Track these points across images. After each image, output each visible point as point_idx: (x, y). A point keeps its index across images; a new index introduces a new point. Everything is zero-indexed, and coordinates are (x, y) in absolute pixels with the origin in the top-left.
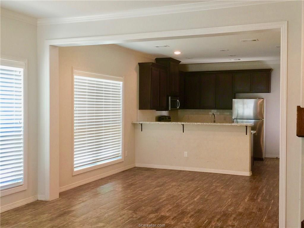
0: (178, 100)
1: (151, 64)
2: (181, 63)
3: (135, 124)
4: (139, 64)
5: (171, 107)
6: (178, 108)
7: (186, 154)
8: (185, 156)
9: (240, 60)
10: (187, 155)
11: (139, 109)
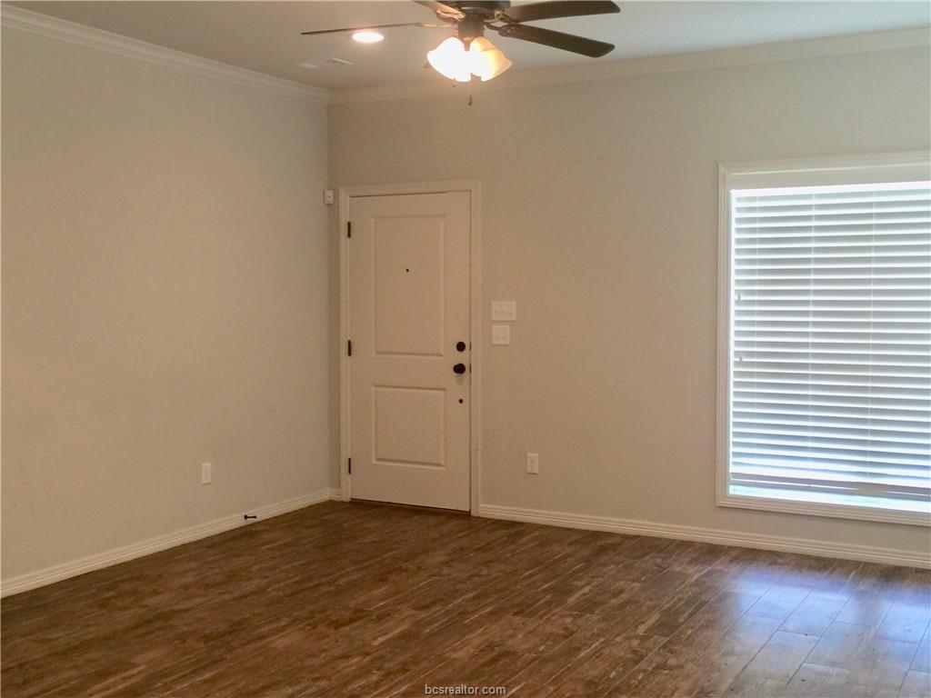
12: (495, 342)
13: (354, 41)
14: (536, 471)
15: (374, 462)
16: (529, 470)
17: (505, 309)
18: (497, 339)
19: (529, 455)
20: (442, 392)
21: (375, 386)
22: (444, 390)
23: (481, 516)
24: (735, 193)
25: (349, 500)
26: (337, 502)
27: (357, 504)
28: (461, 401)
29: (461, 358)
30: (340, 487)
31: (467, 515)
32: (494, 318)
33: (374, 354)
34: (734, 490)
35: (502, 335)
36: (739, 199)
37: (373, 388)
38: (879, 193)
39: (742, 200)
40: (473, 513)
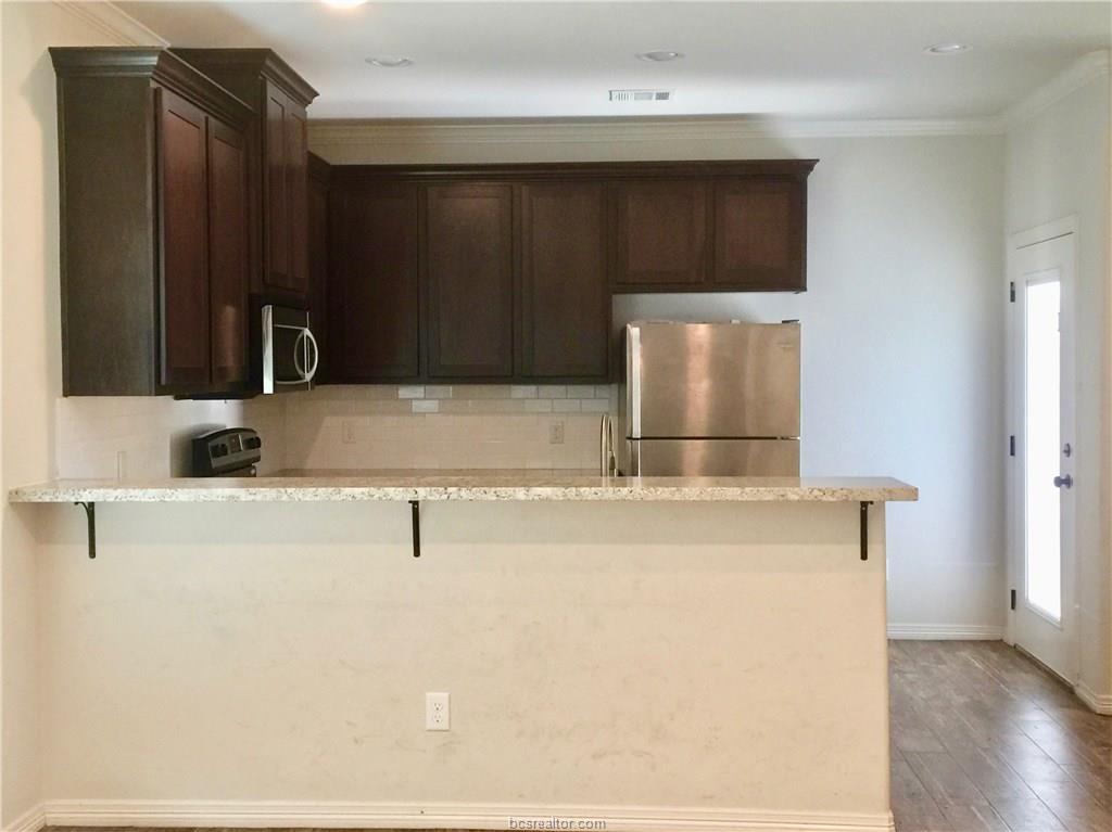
0: (307, 332)
1: (154, 60)
2: (314, 111)
3: (39, 506)
4: (56, 53)
5: (277, 377)
6: (309, 376)
7: (436, 706)
8: (431, 725)
9: (663, 96)
10: (444, 714)
11: (66, 394)
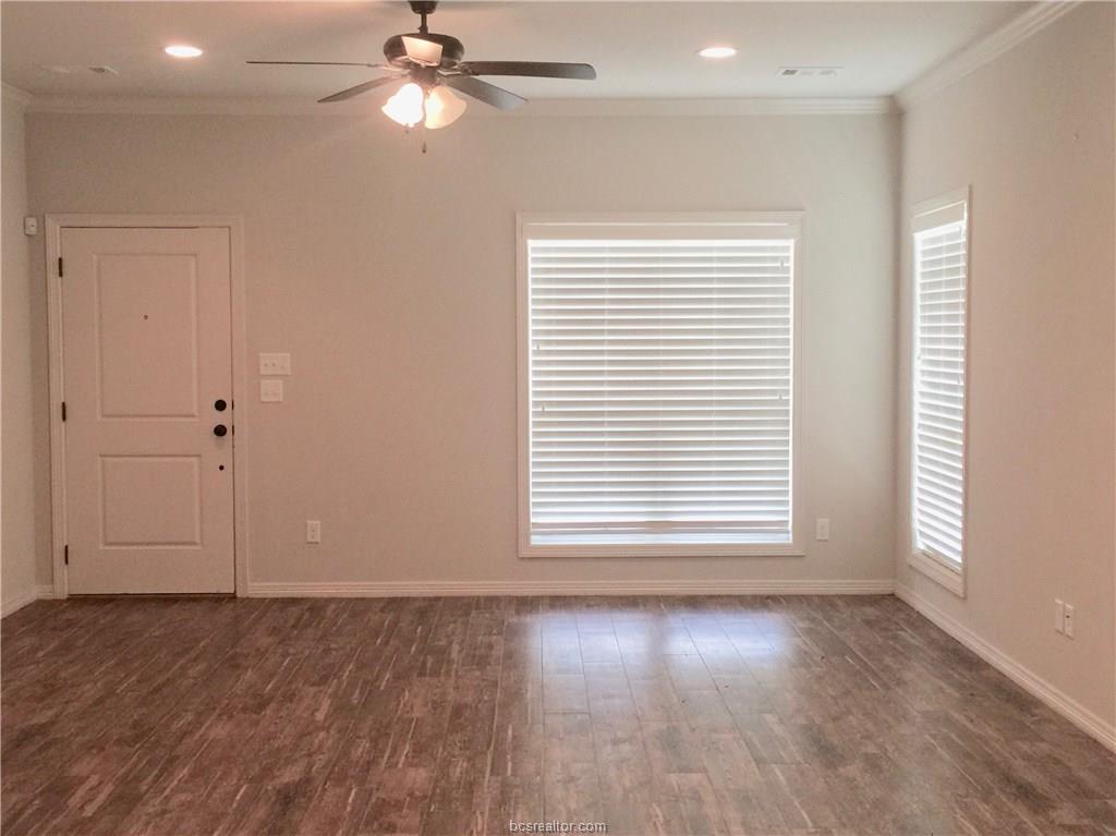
12: (264, 399)
13: (167, 54)
14: (319, 540)
15: (101, 547)
16: (309, 539)
17: (276, 361)
18: (266, 394)
19: (309, 522)
20: (194, 460)
21: (101, 456)
22: (199, 456)
23: (251, 596)
24: (531, 243)
25: (66, 597)
26: (49, 601)
27: (77, 600)
28: (221, 468)
29: (222, 418)
30: (52, 581)
31: (233, 597)
32: (262, 372)
33: (99, 418)
34: (536, 540)
35: (272, 390)
36: (535, 250)
37: (99, 458)
38: (666, 249)
39: (538, 250)
40: (239, 595)
